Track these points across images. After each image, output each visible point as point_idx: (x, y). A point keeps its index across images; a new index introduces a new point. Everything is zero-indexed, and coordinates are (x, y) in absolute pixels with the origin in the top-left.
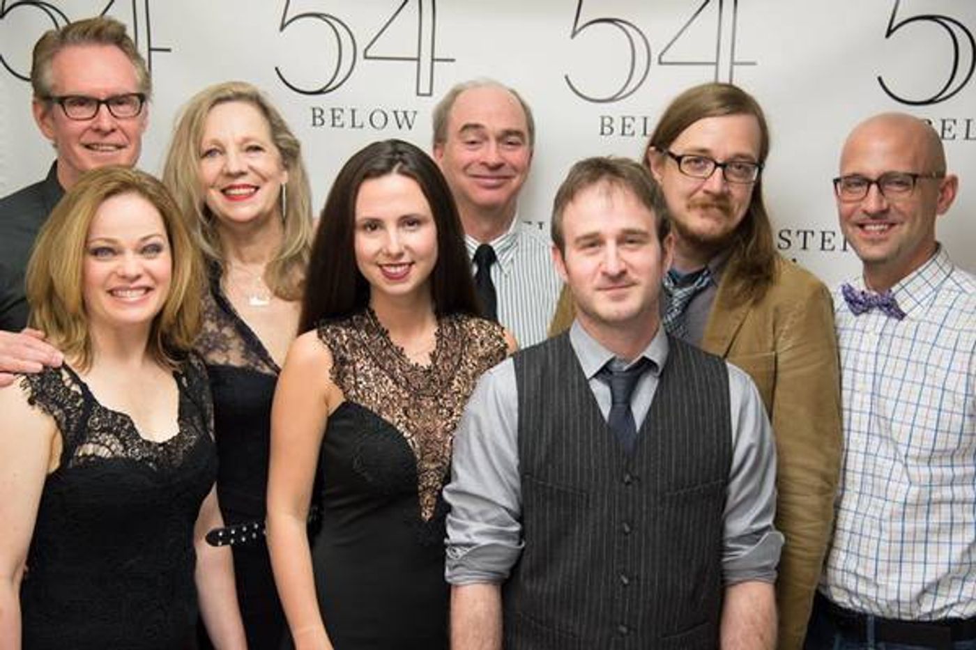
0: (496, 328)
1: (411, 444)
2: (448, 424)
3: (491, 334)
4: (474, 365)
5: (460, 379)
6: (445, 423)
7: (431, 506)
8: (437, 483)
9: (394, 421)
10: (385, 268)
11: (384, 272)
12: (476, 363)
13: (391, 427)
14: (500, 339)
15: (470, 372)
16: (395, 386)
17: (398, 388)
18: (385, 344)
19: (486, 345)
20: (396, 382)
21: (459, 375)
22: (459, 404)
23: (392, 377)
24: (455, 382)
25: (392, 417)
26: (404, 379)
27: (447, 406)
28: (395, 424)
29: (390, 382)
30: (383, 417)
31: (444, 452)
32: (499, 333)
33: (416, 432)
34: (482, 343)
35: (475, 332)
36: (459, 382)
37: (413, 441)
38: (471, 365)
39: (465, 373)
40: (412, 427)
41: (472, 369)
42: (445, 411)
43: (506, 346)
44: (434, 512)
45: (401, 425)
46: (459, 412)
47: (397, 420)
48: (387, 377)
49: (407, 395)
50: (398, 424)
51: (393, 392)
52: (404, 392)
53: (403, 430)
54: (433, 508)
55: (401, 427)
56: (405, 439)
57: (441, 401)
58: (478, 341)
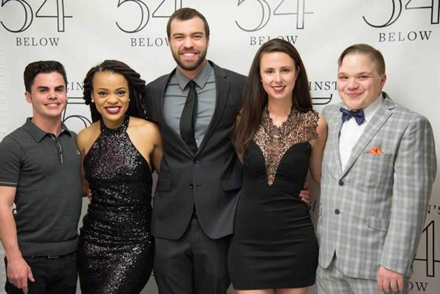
0: (316, 117)
1: (264, 155)
2: (281, 149)
3: (312, 119)
4: (301, 129)
5: (293, 134)
6: (280, 149)
7: (272, 180)
8: (274, 171)
9: (260, 145)
10: (275, 88)
11: (274, 89)
12: (302, 129)
13: (258, 147)
14: (316, 122)
15: (298, 132)
16: (265, 133)
17: (266, 133)
18: (267, 116)
19: (309, 123)
20: (266, 131)
21: (293, 132)
22: (289, 143)
23: (265, 129)
24: (290, 135)
25: (260, 143)
26: (269, 131)
27: (284, 143)
28: (259, 146)
29: (264, 130)
30: (256, 143)
31: (277, 159)
32: (316, 120)
33: (267, 151)
34: (307, 122)
35: (306, 118)
36: (292, 134)
37: (265, 153)
38: (299, 130)
39: (296, 132)
40: (266, 148)
41: (299, 131)
42: (282, 144)
43: (317, 125)
44: (274, 183)
45: (262, 147)
46: (287, 146)
47: (261, 145)
48: (263, 129)
49: (268, 136)
50: (261, 146)
51: (263, 135)
52: (267, 135)
53: (262, 149)
54: (273, 181)
55: (262, 148)
56: (262, 152)
57: (282, 141)
58: (306, 121)
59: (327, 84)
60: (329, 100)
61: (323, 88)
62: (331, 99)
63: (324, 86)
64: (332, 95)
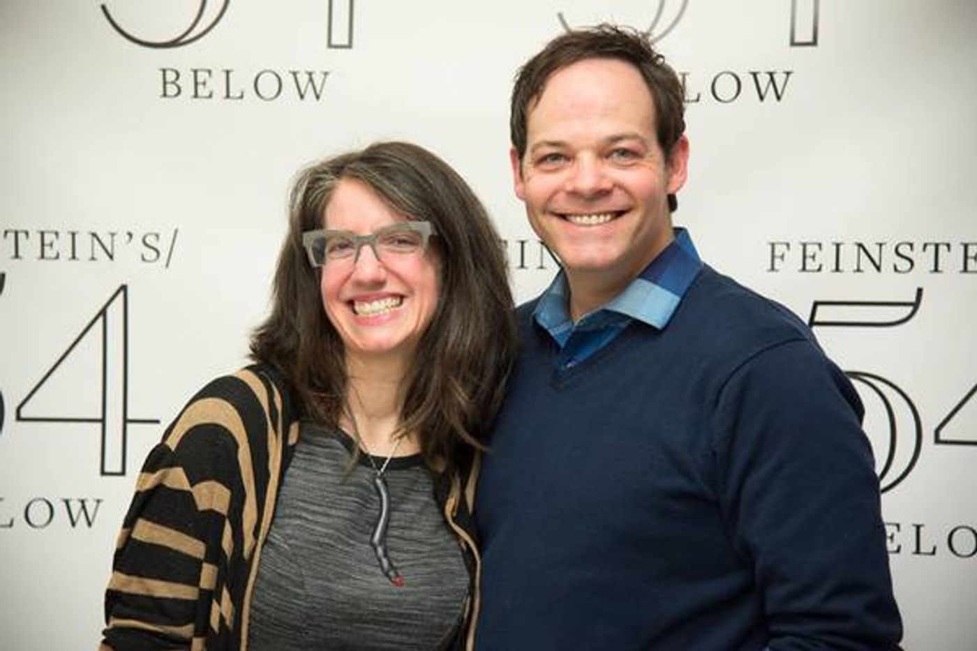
59: (904, 250)
60: (910, 309)
61: (887, 266)
62: (916, 305)
63: (889, 259)
64: (920, 291)
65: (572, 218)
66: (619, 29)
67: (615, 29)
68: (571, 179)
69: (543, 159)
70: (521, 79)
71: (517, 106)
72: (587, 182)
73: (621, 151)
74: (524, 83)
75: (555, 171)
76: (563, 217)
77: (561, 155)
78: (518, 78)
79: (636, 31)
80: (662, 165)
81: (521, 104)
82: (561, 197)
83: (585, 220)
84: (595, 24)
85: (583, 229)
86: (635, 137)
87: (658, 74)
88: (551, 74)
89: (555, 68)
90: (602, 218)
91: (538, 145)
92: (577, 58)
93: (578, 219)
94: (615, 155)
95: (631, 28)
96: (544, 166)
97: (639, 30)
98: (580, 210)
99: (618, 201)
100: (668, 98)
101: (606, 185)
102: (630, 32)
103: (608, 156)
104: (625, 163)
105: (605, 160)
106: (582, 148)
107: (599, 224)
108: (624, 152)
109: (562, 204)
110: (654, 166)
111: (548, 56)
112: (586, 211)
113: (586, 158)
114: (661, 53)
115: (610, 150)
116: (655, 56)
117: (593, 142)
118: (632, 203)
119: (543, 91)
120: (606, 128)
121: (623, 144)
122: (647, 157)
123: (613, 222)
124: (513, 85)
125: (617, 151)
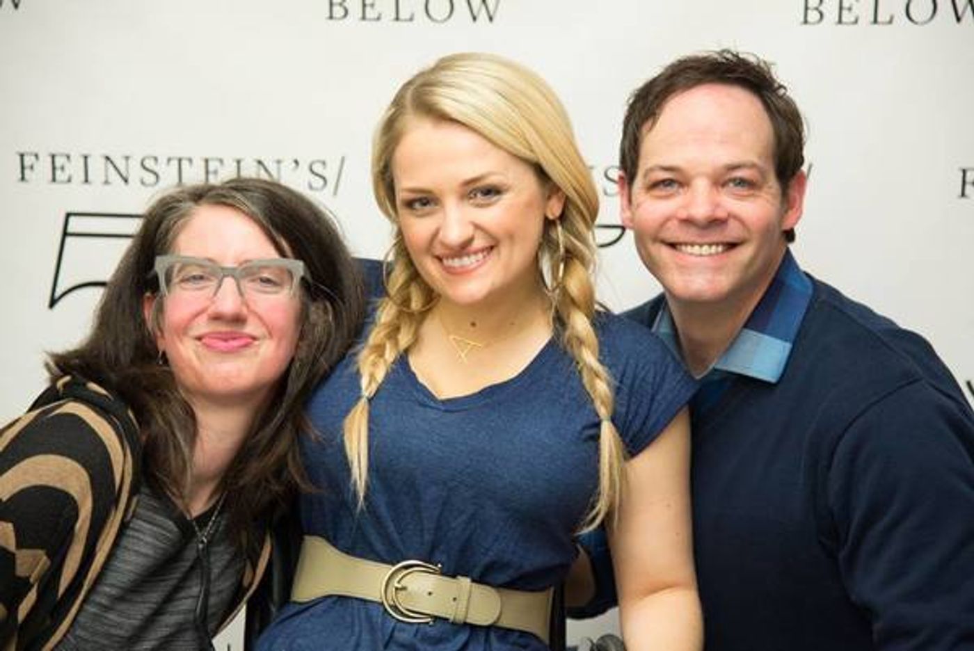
65: (683, 248)
66: (741, 56)
67: (736, 56)
68: (686, 207)
69: (655, 185)
70: (635, 102)
71: (630, 128)
72: (701, 211)
73: (738, 181)
74: (639, 105)
75: (667, 197)
76: (673, 245)
77: (674, 181)
78: (631, 101)
79: (758, 58)
80: (779, 198)
81: (634, 125)
82: (673, 225)
83: (696, 249)
84: (718, 49)
85: (693, 259)
86: (753, 166)
87: (781, 104)
88: (669, 98)
89: (674, 91)
90: (713, 249)
91: (651, 170)
92: (698, 82)
93: (689, 249)
94: (731, 185)
95: (755, 56)
96: (657, 192)
97: (761, 57)
98: (692, 239)
99: (733, 231)
100: (790, 129)
101: (721, 214)
102: (752, 59)
103: (724, 185)
104: (741, 193)
105: (720, 189)
106: (699, 175)
107: (710, 255)
108: (741, 182)
109: (674, 232)
110: (769, 197)
111: (667, 79)
112: (699, 240)
113: (701, 185)
114: (782, 83)
115: (725, 179)
116: (776, 85)
117: (708, 169)
118: (746, 235)
119: (659, 115)
120: (724, 156)
121: (739, 174)
122: (765, 189)
123: (725, 254)
124: (626, 108)
125: (734, 180)
